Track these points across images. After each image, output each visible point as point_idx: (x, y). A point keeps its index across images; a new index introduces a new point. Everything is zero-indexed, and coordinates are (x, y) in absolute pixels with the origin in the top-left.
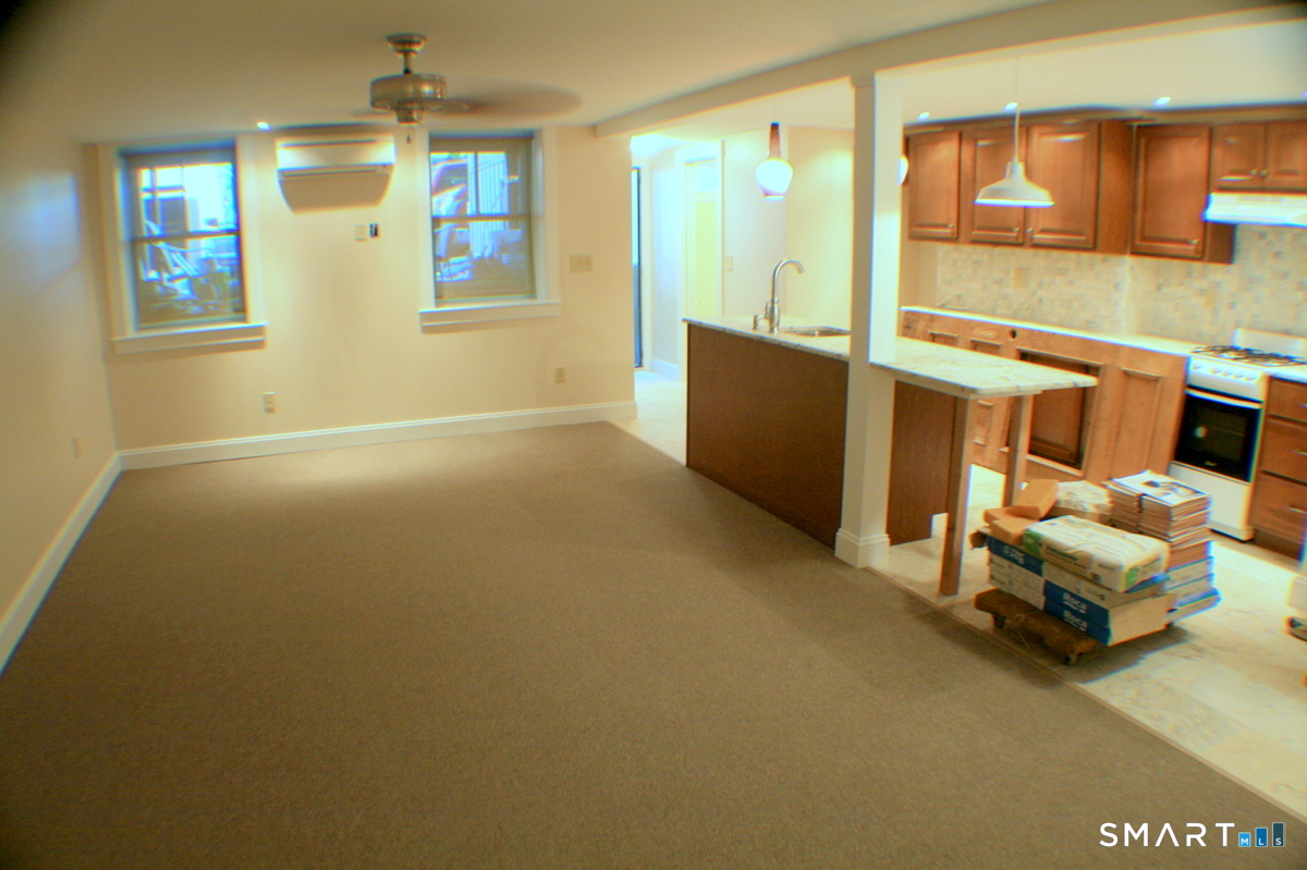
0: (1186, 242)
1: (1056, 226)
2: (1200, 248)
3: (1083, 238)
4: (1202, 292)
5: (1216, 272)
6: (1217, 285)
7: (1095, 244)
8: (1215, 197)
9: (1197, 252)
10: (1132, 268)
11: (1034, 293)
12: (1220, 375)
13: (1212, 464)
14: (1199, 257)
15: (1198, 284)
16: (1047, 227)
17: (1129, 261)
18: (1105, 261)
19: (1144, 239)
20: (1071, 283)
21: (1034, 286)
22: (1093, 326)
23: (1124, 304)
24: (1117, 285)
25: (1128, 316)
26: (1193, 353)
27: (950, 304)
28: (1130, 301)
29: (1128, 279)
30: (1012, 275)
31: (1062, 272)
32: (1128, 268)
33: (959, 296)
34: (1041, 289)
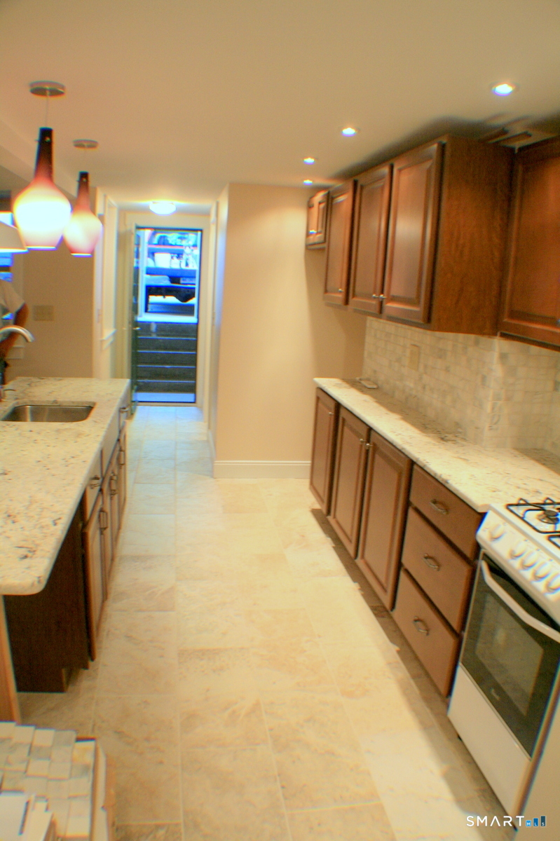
1: (401, 293)
3: (418, 310)
7: (429, 319)
10: (503, 357)
11: (421, 378)
12: (517, 564)
13: (497, 698)
16: (395, 293)
17: (498, 345)
19: (514, 315)
20: (447, 370)
21: (421, 369)
22: (460, 430)
23: (488, 407)
24: (484, 378)
25: (495, 423)
26: (508, 506)
27: (368, 380)
28: (499, 403)
29: (497, 370)
30: (408, 353)
31: (441, 354)
32: (496, 355)
33: (375, 371)
34: (426, 373)
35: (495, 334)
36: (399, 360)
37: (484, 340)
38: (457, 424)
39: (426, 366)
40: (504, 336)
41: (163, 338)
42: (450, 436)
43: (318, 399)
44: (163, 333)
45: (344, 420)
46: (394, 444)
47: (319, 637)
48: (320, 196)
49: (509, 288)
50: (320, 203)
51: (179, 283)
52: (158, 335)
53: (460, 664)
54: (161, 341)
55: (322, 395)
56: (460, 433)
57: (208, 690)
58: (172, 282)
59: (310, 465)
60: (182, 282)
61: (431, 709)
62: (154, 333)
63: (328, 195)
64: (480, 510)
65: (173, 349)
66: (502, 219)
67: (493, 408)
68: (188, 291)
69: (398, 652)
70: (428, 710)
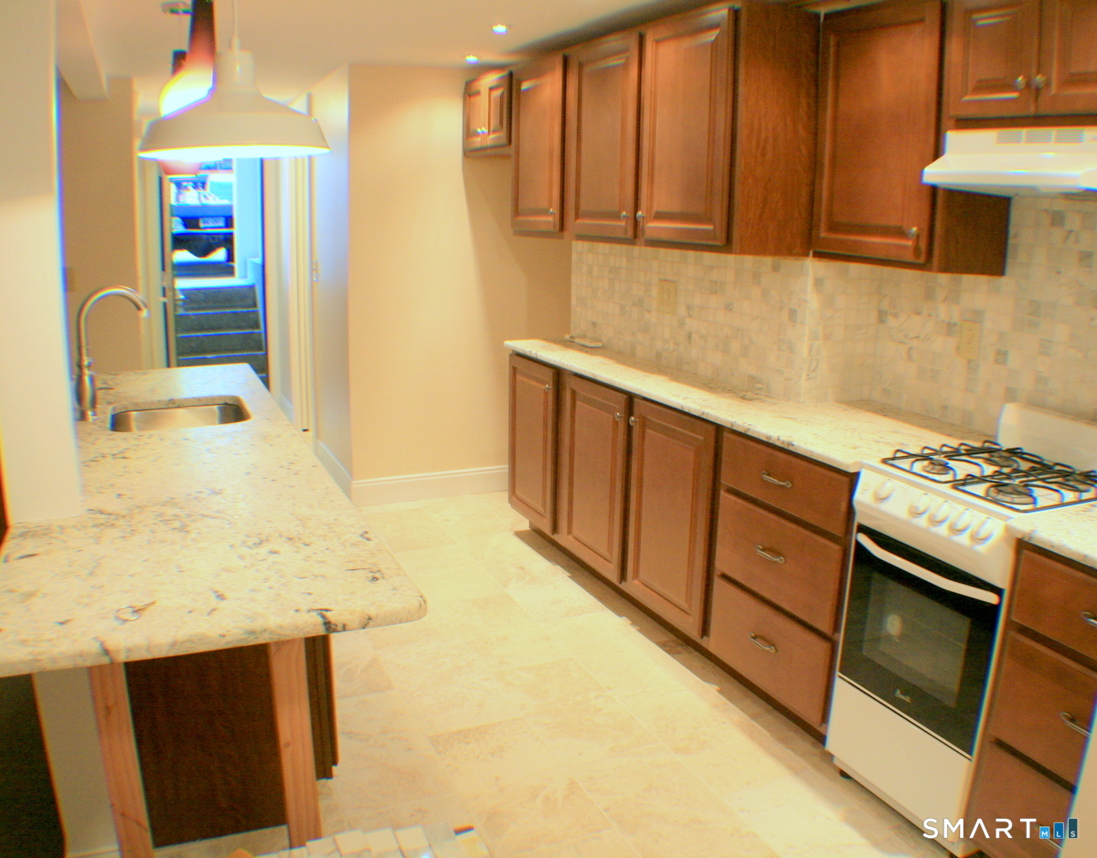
0: (900, 233)
1: (675, 207)
2: (923, 245)
3: (710, 227)
4: (950, 328)
5: (976, 290)
6: (977, 316)
7: (729, 239)
8: (953, 138)
9: (917, 250)
10: (818, 283)
11: (682, 324)
12: (922, 522)
13: (907, 699)
14: (924, 260)
15: (943, 311)
16: (662, 209)
17: (812, 267)
18: (776, 269)
19: (833, 227)
20: (729, 308)
21: (682, 310)
22: (758, 386)
23: (803, 349)
24: (792, 314)
25: (814, 371)
26: (885, 461)
27: (584, 337)
28: (817, 343)
29: (813, 301)
30: (654, 292)
31: (716, 288)
32: (810, 282)
33: (594, 324)
34: (690, 316)
35: (807, 255)
36: (639, 303)
37: (789, 263)
38: (752, 379)
39: (689, 308)
40: (818, 255)
41: (195, 312)
42: (749, 395)
43: (514, 371)
44: (193, 306)
45: (574, 393)
46: (686, 410)
47: (610, 689)
48: (491, 79)
49: (825, 194)
50: (491, 89)
51: (198, 227)
52: (186, 310)
53: (838, 673)
54: (193, 317)
55: (521, 364)
56: (760, 389)
57: (497, 779)
58: (186, 226)
59: (507, 470)
60: (202, 225)
61: (793, 750)
62: (180, 306)
63: (511, 75)
64: (852, 470)
65: (213, 329)
66: (809, 105)
67: (810, 351)
68: (214, 239)
69: (720, 691)
70: (790, 752)
